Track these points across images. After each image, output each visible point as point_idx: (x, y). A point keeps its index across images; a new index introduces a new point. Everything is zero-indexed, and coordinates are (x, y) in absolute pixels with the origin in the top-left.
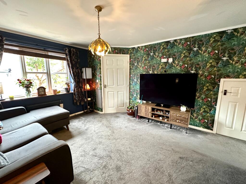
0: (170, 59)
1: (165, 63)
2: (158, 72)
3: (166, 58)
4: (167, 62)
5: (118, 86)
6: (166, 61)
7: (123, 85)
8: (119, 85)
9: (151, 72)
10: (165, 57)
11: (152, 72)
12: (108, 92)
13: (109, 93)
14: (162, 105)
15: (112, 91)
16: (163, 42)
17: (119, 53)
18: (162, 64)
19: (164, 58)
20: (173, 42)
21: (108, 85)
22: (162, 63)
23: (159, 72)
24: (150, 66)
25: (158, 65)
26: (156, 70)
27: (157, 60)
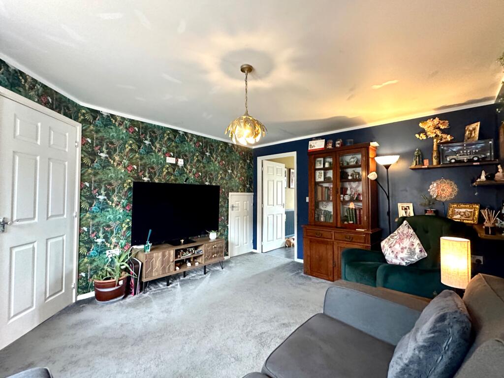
0: (179, 160)
1: (172, 164)
2: (160, 180)
3: (173, 157)
4: (176, 165)
5: (48, 218)
6: (174, 163)
7: (63, 215)
8: (52, 216)
9: (146, 179)
10: (172, 154)
11: (149, 179)
12: (11, 248)
13: (14, 251)
14: (182, 241)
15: (30, 240)
16: (168, 128)
17: (56, 108)
18: (167, 166)
19: (170, 156)
20: (183, 134)
21: (15, 218)
22: (168, 164)
23: (163, 180)
24: (144, 166)
25: (160, 166)
26: (157, 176)
27: (157, 157)
